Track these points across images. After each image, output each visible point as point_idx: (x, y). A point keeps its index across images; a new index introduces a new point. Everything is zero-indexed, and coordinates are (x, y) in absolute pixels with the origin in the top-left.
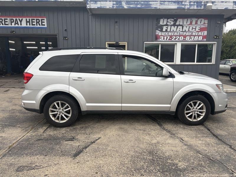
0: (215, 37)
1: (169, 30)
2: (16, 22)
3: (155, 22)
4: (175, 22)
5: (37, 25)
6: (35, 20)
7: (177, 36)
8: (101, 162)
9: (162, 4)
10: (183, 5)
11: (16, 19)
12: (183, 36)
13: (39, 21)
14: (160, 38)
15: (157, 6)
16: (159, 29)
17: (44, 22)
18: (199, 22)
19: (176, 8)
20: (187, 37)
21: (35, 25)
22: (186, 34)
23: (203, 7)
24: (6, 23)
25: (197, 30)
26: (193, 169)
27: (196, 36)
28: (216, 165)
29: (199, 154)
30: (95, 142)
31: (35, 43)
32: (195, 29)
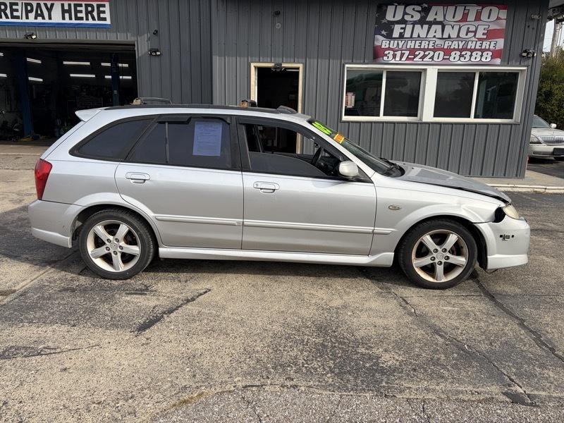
0: (524, 54)
1: (407, 35)
2: (39, 12)
3: (374, 14)
4: (423, 14)
5: (87, 19)
6: (84, 6)
7: (428, 49)
8: (199, 345)
11: (39, 5)
12: (442, 49)
13: (93, 10)
14: (386, 55)
16: (383, 32)
17: (104, 12)
18: (484, 16)
20: (453, 53)
21: (82, 19)
22: (450, 44)
24: (15, 14)
25: (479, 35)
26: (415, 370)
27: (475, 50)
28: (474, 364)
29: (437, 337)
30: (194, 300)
31: (88, 63)
32: (475, 32)
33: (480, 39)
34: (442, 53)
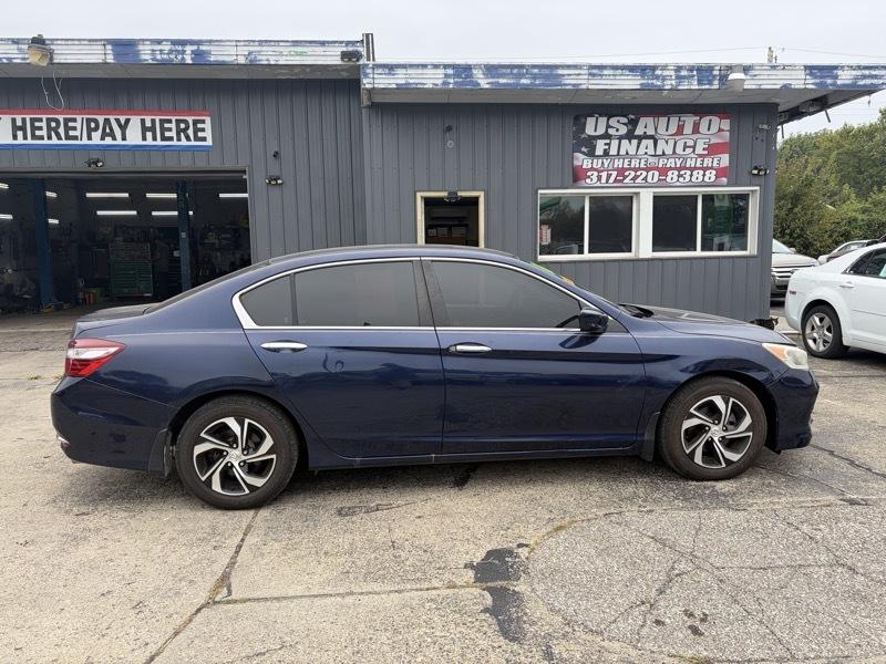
0: (755, 172)
1: (613, 151)
2: (108, 131)
3: (570, 128)
4: (630, 127)
5: (179, 140)
6: (174, 121)
7: (640, 169)
9: (594, 75)
10: (657, 77)
11: (108, 121)
12: (657, 169)
13: (188, 128)
14: (589, 177)
15: (582, 82)
16: (584, 149)
17: (203, 130)
18: (703, 128)
19: (638, 87)
20: (670, 173)
21: (171, 139)
22: (665, 162)
23: (716, 82)
24: (71, 133)
25: (699, 150)
27: (696, 168)
32: (694, 147)
33: (700, 156)
34: (657, 173)
